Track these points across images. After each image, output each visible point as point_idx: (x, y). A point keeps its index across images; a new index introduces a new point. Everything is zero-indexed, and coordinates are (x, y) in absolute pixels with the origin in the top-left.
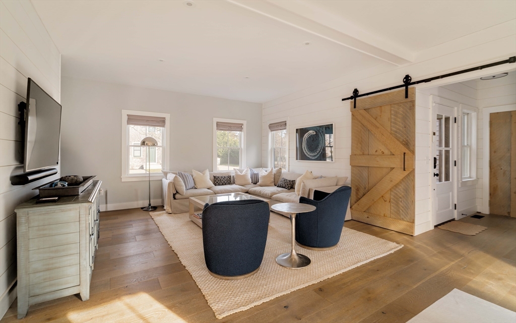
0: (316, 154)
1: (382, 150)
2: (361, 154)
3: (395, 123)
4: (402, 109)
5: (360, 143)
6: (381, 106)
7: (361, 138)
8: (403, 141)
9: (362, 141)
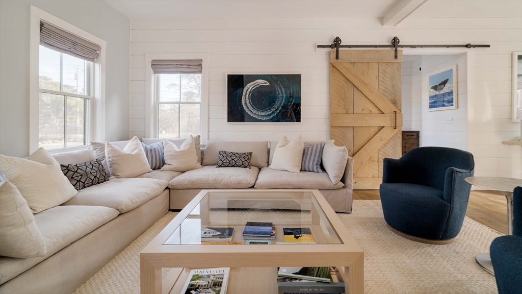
0: (270, 113)
1: (370, 109)
2: (345, 112)
3: (384, 82)
4: (389, 69)
5: (343, 101)
6: (368, 63)
7: (345, 94)
8: (391, 100)
9: (345, 99)
